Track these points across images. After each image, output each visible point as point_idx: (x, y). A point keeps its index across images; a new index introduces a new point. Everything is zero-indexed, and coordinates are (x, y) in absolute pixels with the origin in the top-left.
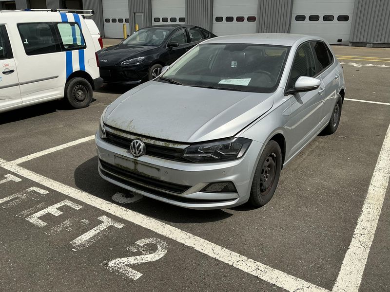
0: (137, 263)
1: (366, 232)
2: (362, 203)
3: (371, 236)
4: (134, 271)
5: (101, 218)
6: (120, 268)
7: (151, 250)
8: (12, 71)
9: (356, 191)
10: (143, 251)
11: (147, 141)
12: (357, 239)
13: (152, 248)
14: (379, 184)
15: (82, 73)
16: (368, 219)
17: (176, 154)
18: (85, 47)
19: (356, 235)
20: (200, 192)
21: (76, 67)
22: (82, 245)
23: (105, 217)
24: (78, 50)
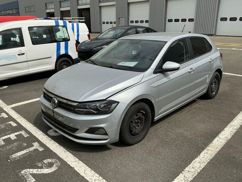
0: (37, 173)
1: (193, 170)
2: (203, 149)
3: (195, 174)
4: (32, 178)
5: (34, 144)
6: (26, 175)
7: (49, 166)
8: (23, 54)
9: (204, 140)
10: (44, 166)
11: (59, 99)
12: (184, 175)
13: (50, 165)
14: (224, 137)
15: (66, 55)
16: (201, 161)
17: (72, 108)
18: (69, 40)
19: (185, 172)
20: (85, 133)
21: (63, 52)
22: (15, 158)
23: (37, 143)
24: (64, 42)
